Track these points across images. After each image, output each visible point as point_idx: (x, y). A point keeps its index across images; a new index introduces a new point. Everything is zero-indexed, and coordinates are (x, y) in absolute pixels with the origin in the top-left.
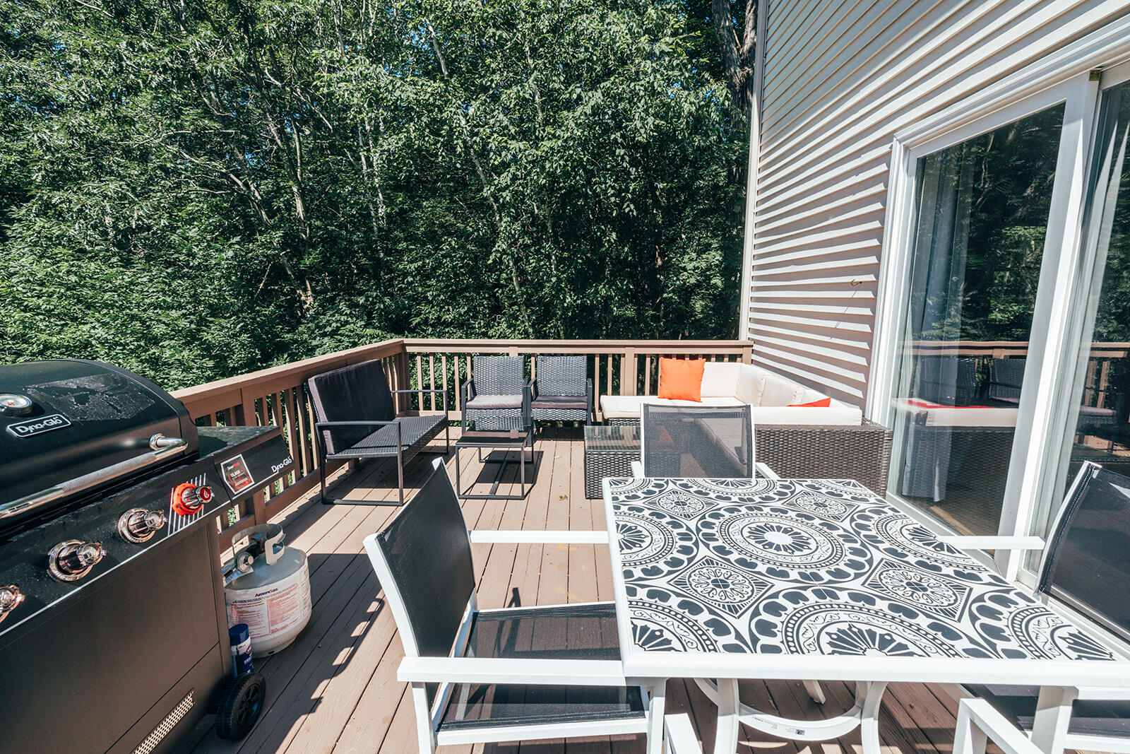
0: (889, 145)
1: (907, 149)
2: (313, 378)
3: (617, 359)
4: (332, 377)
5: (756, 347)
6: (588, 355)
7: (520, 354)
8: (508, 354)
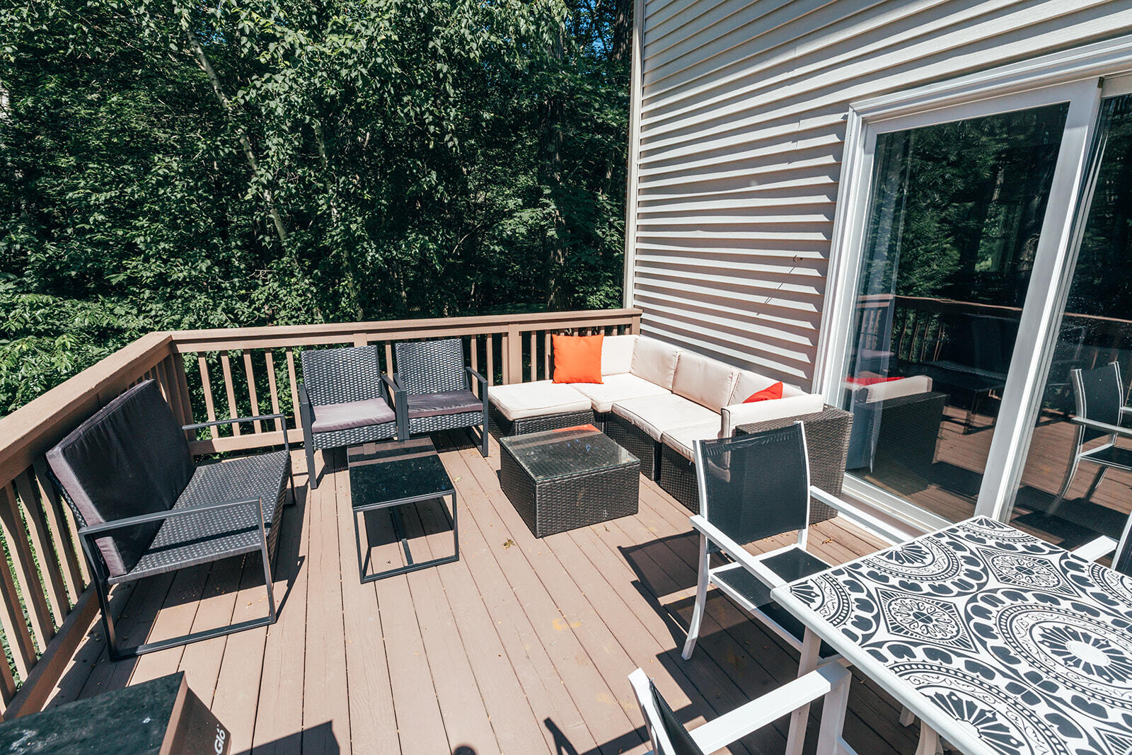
0: (842, 115)
1: (864, 122)
2: (58, 449)
3: (497, 338)
4: (89, 436)
5: (645, 316)
6: (462, 337)
7: (369, 343)
8: (351, 345)
